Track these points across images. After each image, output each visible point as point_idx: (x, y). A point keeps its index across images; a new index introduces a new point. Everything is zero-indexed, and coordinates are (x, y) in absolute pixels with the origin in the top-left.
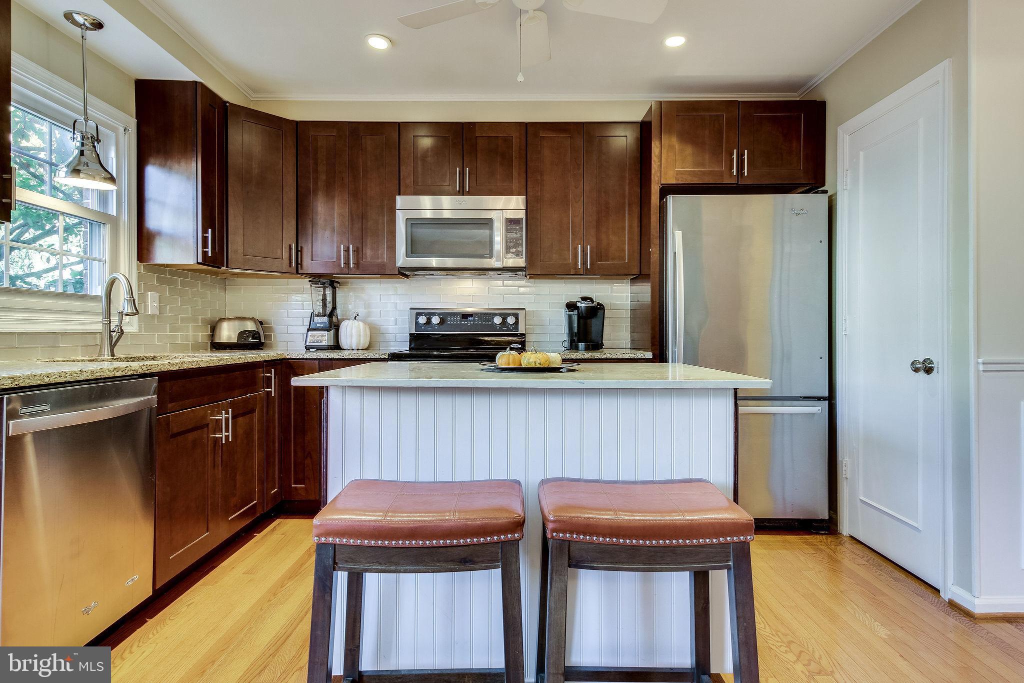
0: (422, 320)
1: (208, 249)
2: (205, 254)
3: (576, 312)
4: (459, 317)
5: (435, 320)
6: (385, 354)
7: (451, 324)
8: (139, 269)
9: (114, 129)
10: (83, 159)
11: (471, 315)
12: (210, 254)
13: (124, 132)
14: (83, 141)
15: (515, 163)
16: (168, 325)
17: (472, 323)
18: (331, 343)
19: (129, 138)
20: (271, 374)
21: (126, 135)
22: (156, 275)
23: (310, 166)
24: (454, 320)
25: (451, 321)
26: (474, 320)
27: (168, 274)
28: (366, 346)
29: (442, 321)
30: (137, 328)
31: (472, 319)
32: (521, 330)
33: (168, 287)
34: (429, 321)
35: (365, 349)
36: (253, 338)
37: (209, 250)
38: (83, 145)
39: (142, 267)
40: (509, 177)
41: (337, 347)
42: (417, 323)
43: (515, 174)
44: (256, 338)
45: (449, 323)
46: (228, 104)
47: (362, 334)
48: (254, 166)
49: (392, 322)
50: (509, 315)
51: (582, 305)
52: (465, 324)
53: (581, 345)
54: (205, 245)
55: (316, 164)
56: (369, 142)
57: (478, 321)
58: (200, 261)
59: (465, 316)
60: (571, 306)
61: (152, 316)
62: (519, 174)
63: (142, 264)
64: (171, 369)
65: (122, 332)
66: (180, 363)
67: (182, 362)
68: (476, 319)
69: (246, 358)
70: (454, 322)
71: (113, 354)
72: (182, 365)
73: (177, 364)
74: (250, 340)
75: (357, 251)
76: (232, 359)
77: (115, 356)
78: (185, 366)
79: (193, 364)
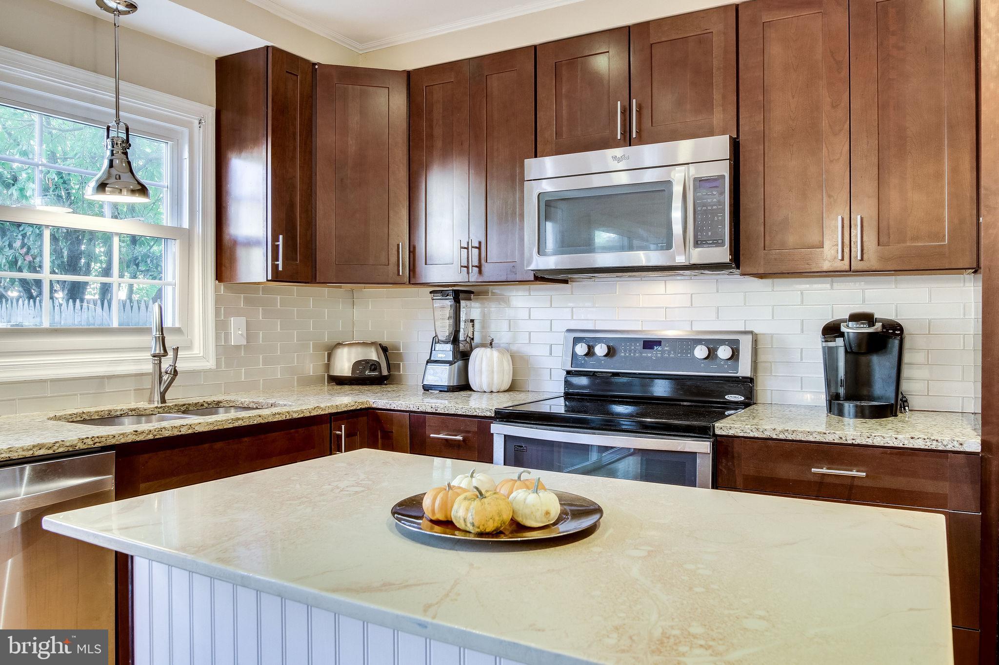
0: (581, 349)
1: (278, 261)
2: (275, 267)
3: (840, 342)
4: (640, 345)
5: (600, 350)
6: (490, 410)
7: (625, 357)
8: (217, 290)
9: (187, 125)
10: (114, 171)
11: (658, 343)
12: (280, 269)
13: (198, 126)
14: (113, 149)
15: (718, 78)
16: (261, 357)
17: (659, 355)
18: (454, 382)
19: (204, 132)
20: (341, 431)
21: (201, 129)
22: (242, 295)
23: (423, 131)
24: (630, 351)
25: (625, 351)
26: (663, 352)
27: (261, 293)
28: (506, 386)
29: (611, 352)
30: (215, 363)
31: (660, 348)
32: (744, 369)
33: (261, 308)
34: (590, 353)
35: (505, 391)
36: (371, 370)
37: (280, 263)
38: (112, 154)
39: (222, 288)
40: (705, 105)
41: (464, 386)
42: (574, 355)
43: (717, 96)
44: (374, 370)
45: (623, 354)
46: (317, 67)
47: (495, 369)
48: (350, 142)
49: (544, 351)
50: (722, 342)
51: (851, 329)
52: (647, 357)
53: (849, 407)
54: (275, 258)
55: (431, 126)
56: (495, 83)
57: (669, 352)
58: (270, 278)
59: (649, 344)
60: (832, 330)
61: (238, 347)
62: (724, 97)
63: (222, 284)
64: (138, 439)
65: (176, 372)
66: (157, 430)
67: (161, 429)
68: (666, 348)
69: (288, 412)
70: (630, 354)
71: (163, 400)
72: (160, 432)
73: (150, 431)
74: (367, 373)
75: (479, 248)
76: (260, 416)
77: (166, 403)
78: (167, 434)
79: (181, 429)
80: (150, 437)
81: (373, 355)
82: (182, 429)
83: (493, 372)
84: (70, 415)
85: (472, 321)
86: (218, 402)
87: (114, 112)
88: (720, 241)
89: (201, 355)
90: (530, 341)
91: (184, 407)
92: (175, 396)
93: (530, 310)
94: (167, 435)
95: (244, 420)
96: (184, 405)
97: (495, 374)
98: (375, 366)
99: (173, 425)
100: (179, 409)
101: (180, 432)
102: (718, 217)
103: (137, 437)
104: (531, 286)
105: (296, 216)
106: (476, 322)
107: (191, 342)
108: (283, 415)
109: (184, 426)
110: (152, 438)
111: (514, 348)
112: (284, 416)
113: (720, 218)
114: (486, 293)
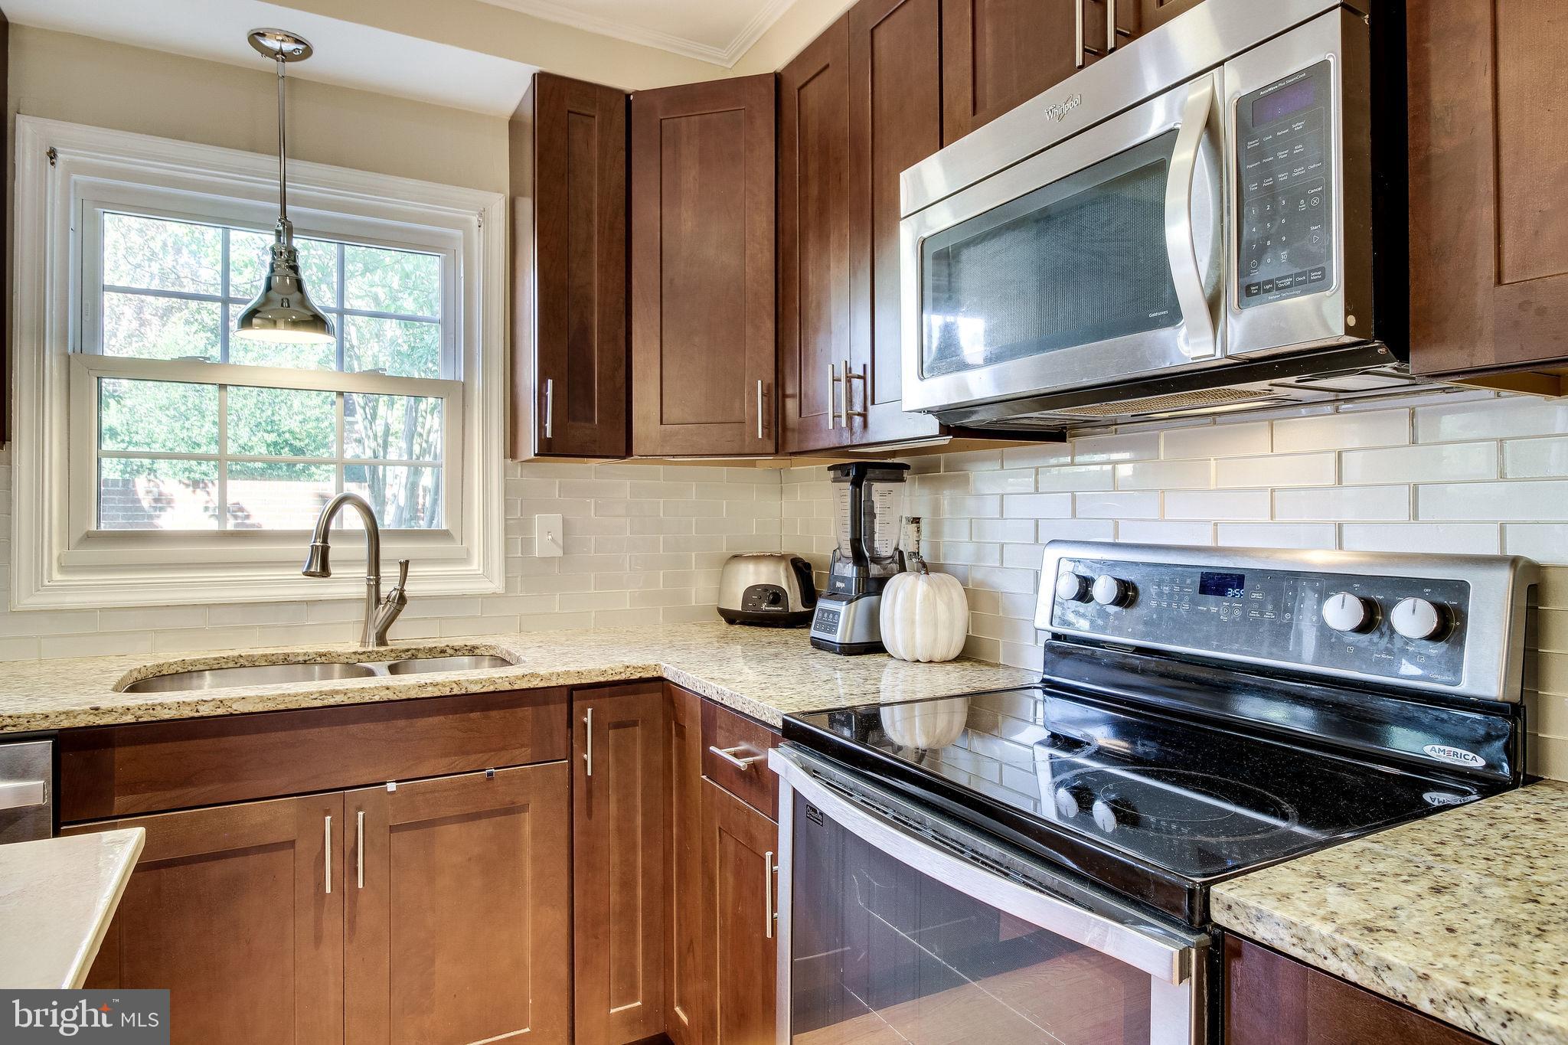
1: (547, 422)
4: (1193, 585)
5: (1104, 589)
7: (1159, 611)
8: (508, 473)
9: (460, 225)
11: (1237, 580)
12: (548, 433)
13: (477, 225)
16: (593, 575)
17: (1237, 613)
18: (854, 637)
19: (485, 233)
21: (482, 228)
22: (557, 480)
23: (796, 172)
24: (1170, 596)
25: (1159, 597)
26: (1246, 603)
30: (503, 585)
31: (1239, 595)
33: (591, 501)
36: (770, 603)
37: (549, 425)
39: (520, 469)
44: (775, 602)
45: (1152, 603)
46: (632, 97)
52: (1208, 616)
54: (543, 415)
55: (805, 161)
57: (1263, 606)
58: (536, 452)
59: (1215, 583)
61: (547, 561)
64: (102, 722)
65: (402, 600)
66: (143, 708)
67: (153, 705)
68: (1254, 595)
69: (457, 683)
70: (1169, 605)
71: (381, 640)
72: (151, 711)
73: (128, 709)
74: (764, 607)
75: (864, 378)
76: (388, 689)
77: (387, 645)
78: (166, 715)
79: (198, 707)
80: (129, 718)
81: (781, 577)
82: (200, 708)
83: (913, 622)
84: (215, 659)
85: (916, 520)
86: (474, 647)
87: (277, 206)
88: (1314, 276)
89: (480, 572)
90: (1002, 562)
91: (407, 653)
92: (403, 635)
93: (1003, 497)
94: (167, 717)
95: (350, 695)
96: (408, 650)
97: (918, 624)
98: (776, 596)
99: (181, 700)
100: (397, 656)
101: (197, 711)
102: (1308, 198)
103: (98, 718)
104: (1006, 450)
105: (591, 347)
106: (923, 524)
107: (468, 552)
108: (444, 686)
109: (205, 701)
110: (134, 721)
111: (978, 575)
112: (448, 689)
113: (1315, 201)
114: (934, 467)
